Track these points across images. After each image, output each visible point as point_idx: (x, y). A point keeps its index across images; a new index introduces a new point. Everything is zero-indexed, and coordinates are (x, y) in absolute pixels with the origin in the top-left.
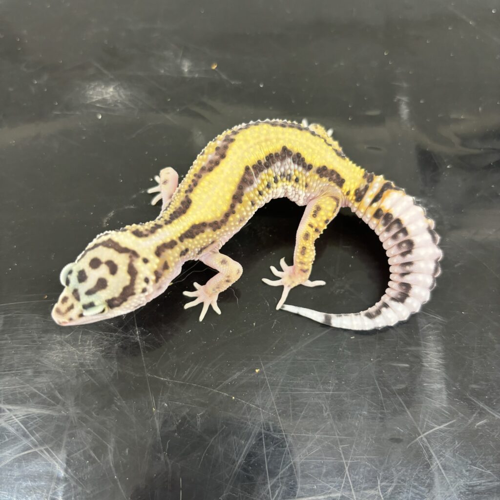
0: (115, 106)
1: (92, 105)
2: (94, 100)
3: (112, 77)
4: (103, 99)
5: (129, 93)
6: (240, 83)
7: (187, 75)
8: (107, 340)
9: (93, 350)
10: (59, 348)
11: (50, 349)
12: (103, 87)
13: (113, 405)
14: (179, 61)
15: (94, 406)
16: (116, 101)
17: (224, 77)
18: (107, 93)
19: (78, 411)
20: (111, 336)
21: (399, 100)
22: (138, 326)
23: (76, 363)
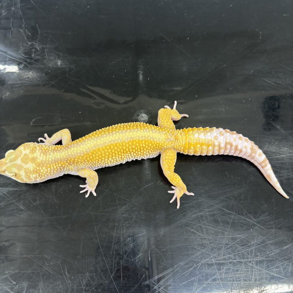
1: (24, 80)
4: (28, 77)
5: (38, 74)
14: (56, 60)
19: (26, 188)
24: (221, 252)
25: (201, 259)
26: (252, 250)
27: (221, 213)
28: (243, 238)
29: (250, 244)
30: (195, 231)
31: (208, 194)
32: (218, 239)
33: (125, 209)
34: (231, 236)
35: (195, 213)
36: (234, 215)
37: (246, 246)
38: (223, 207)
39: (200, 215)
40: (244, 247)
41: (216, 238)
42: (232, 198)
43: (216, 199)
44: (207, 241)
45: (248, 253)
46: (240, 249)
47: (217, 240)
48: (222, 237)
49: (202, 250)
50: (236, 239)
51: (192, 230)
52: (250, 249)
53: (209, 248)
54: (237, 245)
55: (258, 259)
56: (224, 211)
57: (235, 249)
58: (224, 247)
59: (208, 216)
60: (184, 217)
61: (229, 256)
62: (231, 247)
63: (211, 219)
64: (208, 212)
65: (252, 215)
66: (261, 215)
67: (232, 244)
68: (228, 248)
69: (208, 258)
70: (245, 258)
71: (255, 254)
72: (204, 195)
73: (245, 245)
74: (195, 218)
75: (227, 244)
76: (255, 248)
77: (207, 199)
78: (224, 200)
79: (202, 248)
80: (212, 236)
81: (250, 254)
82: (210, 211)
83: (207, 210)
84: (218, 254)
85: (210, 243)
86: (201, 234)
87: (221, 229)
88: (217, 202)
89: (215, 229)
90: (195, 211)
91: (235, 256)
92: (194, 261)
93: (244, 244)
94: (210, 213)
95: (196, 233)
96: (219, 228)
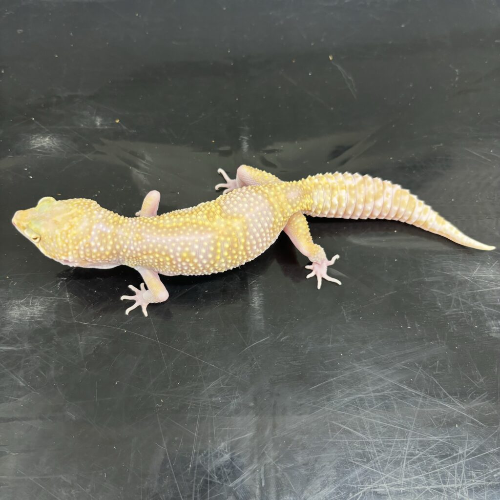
0: (51, 150)
1: (34, 151)
2: (35, 147)
3: (47, 130)
4: (42, 146)
5: (59, 141)
6: (136, 131)
7: (99, 128)
8: (48, 302)
9: (40, 308)
10: (17, 308)
11: (11, 309)
12: (41, 137)
13: (53, 341)
14: (93, 118)
15: (41, 342)
16: (51, 147)
17: (125, 128)
18: (44, 142)
19: (30, 346)
20: (51, 299)
21: (242, 139)
22: (68, 292)
23: (28, 317)
24: (401, 470)
25: (362, 483)
26: (461, 465)
27: (398, 393)
28: (442, 443)
29: (456, 454)
30: (349, 429)
31: (372, 359)
32: (394, 443)
33: (216, 387)
34: (418, 439)
35: (349, 395)
36: (423, 397)
37: (449, 458)
38: (401, 382)
39: (359, 397)
40: (444, 460)
41: (390, 442)
42: (417, 365)
43: (387, 368)
44: (372, 447)
45: (453, 472)
46: (437, 464)
47: (391, 446)
48: (402, 439)
49: (364, 465)
50: (429, 444)
51: (344, 427)
52: (456, 464)
53: (377, 461)
54: (432, 457)
55: (473, 484)
56: (404, 389)
57: (427, 464)
58: (405, 460)
59: (374, 400)
60: (328, 401)
61: (416, 477)
62: (419, 459)
63: (380, 404)
64: (374, 392)
65: (456, 397)
66: (475, 398)
67: (421, 453)
68: (414, 462)
69: (376, 482)
70: (448, 482)
71: (466, 473)
72: (364, 361)
73: (446, 456)
74: (349, 404)
75: (412, 455)
76: (466, 462)
77: (370, 367)
78: (403, 369)
79: (364, 462)
80: (383, 437)
81: (456, 473)
82: (377, 389)
83: (371, 389)
84: (396, 473)
85: (379, 452)
86: (360, 435)
87: (399, 425)
88: (390, 372)
89: (387, 424)
90: (348, 391)
91: (427, 477)
92: (349, 488)
93: (446, 453)
94: (378, 394)
95: (350, 432)
96: (395, 422)
